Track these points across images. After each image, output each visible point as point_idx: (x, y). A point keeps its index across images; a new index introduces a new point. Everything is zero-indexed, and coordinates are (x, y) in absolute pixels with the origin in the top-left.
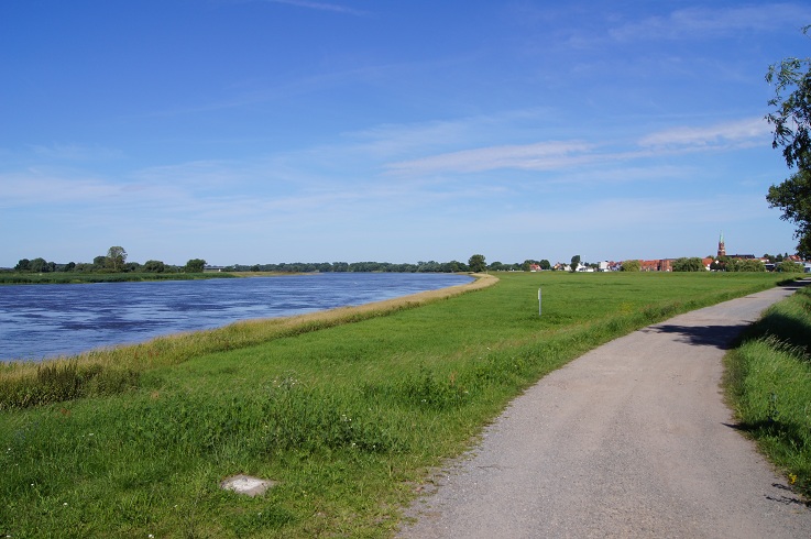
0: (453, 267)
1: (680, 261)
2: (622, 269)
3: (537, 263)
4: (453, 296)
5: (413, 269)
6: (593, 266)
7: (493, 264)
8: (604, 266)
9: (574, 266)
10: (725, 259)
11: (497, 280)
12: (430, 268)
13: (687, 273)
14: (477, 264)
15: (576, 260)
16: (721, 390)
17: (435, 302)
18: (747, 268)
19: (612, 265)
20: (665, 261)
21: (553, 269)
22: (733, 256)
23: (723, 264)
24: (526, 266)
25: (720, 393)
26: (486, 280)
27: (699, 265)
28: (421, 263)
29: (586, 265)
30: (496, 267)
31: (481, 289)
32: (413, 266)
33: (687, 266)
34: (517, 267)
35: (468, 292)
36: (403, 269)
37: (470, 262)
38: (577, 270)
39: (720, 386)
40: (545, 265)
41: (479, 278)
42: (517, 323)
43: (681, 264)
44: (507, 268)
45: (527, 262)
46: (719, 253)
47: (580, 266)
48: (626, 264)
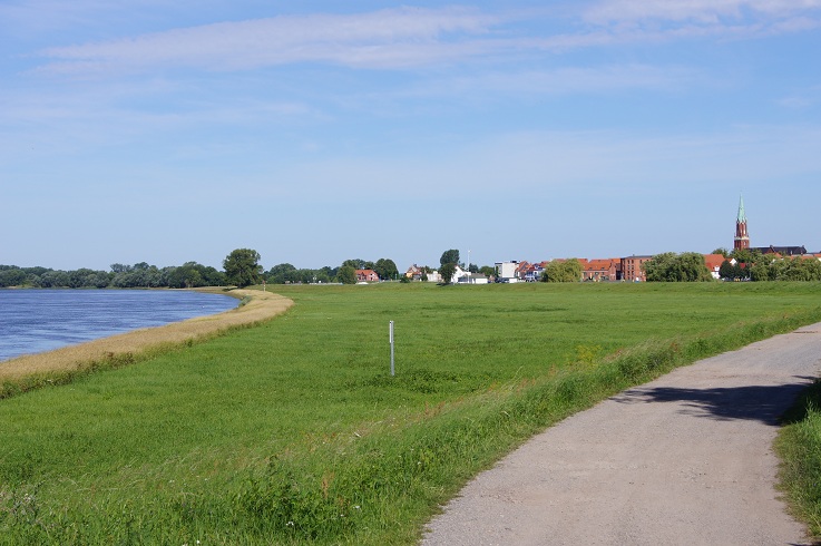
0: (191, 277)
1: (660, 259)
2: (546, 278)
3: (369, 266)
4: (202, 340)
5: (102, 281)
6: (486, 272)
7: (276, 270)
8: (508, 271)
9: (447, 272)
10: (748, 255)
11: (289, 302)
12: (139, 278)
13: (676, 284)
14: (242, 271)
15: (449, 261)
16: (780, 494)
17: (165, 351)
18: (792, 273)
19: (525, 270)
20: (632, 259)
21: (404, 279)
22: (764, 250)
23: (746, 266)
24: (346, 274)
25: (778, 499)
26: (264, 304)
27: (698, 268)
28: (117, 268)
29: (473, 269)
30: (284, 276)
31: (257, 324)
32: (102, 275)
33: (675, 271)
34: (328, 274)
35: (234, 329)
36: (77, 280)
37: (227, 265)
38: (455, 279)
39: (776, 487)
40: (386, 270)
41: (249, 299)
42: (347, 393)
43: (663, 266)
44: (306, 277)
45: (349, 263)
46: (737, 243)
47: (459, 273)
48: (552, 268)
